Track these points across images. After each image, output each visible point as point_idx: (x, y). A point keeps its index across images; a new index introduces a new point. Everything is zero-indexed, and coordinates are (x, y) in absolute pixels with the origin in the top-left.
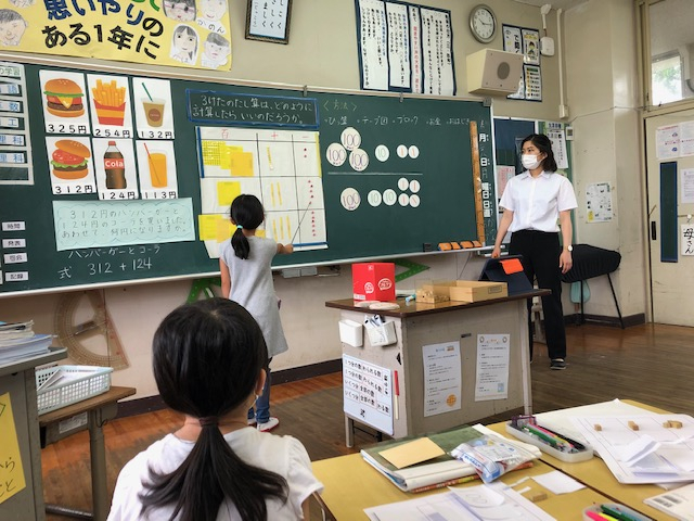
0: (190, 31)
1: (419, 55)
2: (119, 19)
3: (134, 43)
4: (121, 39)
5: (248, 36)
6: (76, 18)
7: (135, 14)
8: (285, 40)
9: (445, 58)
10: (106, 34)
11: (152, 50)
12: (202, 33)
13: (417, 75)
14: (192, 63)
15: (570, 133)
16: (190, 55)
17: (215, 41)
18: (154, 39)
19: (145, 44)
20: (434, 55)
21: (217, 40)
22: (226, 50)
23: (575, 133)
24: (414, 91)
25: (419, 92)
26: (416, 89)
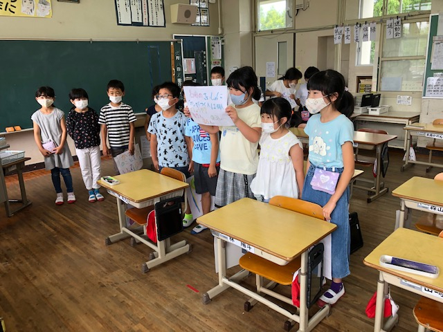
1: (146, 6)
3: (3, 7)
8: (78, 1)
9: (160, 7)
11: (13, 9)
13: (145, 16)
14: (32, 15)
15: (223, 41)
16: (31, 11)
17: (43, 3)
18: (13, 4)
19: (9, 6)
20: (154, 5)
22: (49, 7)
23: (226, 41)
24: (144, 24)
25: (147, 24)
26: (145, 23)
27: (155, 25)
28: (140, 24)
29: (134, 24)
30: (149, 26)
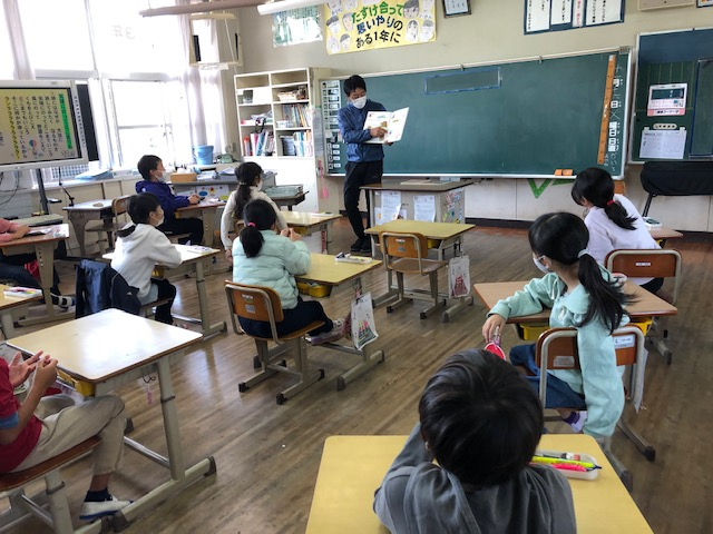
0: (415, 23)
2: (383, 27)
3: (389, 38)
4: (384, 35)
5: (446, 15)
6: (368, 31)
7: (390, 22)
8: (469, 13)
10: (379, 35)
11: (398, 38)
12: (420, 21)
13: (579, 10)
14: (415, 42)
16: (415, 36)
18: (399, 32)
19: (395, 36)
21: (427, 24)
22: (433, 28)
24: (575, 24)
25: (581, 24)
26: (577, 22)
27: (598, 21)
28: (568, 26)
29: (554, 28)
30: (585, 25)
